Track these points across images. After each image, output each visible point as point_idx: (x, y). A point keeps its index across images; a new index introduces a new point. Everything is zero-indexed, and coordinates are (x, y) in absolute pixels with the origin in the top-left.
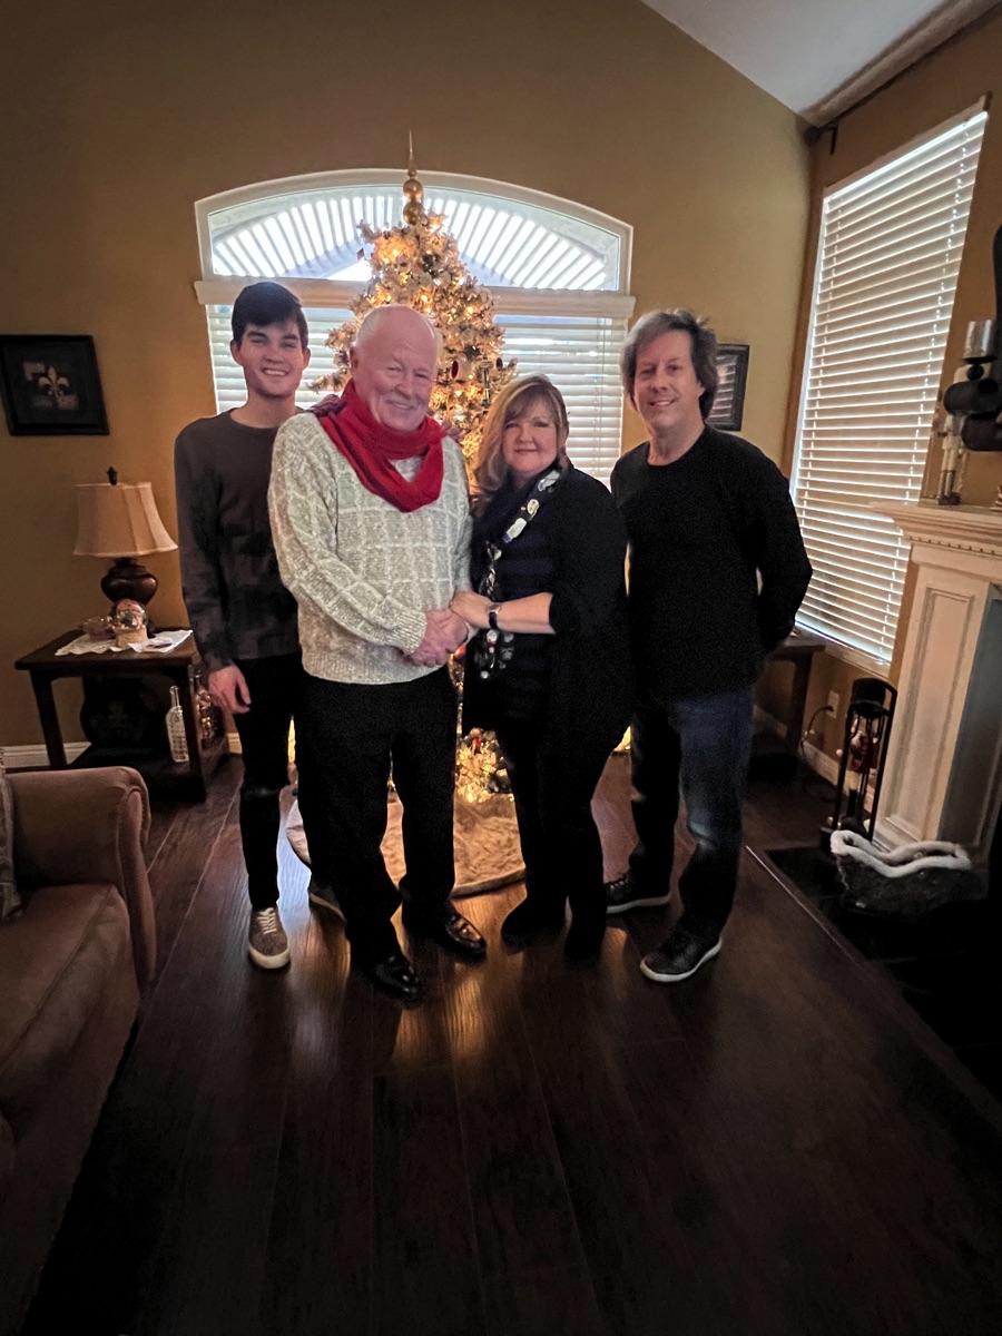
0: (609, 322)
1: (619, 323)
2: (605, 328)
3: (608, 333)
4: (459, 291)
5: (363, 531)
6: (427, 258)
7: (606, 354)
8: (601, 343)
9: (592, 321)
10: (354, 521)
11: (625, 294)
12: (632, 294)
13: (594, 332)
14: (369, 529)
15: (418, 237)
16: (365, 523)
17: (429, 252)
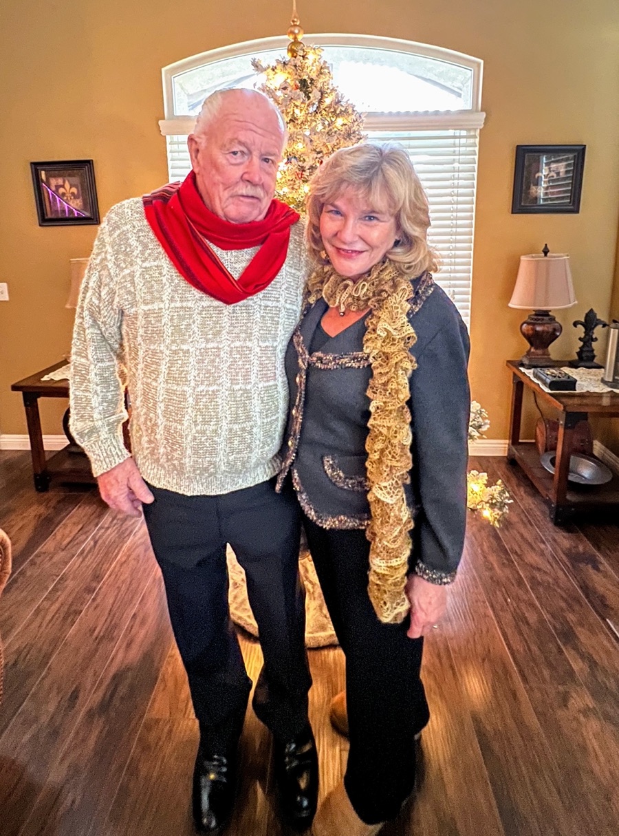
0: (464, 133)
1: (472, 133)
2: (460, 137)
3: (463, 141)
4: (329, 107)
5: (168, 330)
6: (303, 82)
7: (461, 157)
8: (457, 149)
9: (451, 132)
10: (159, 318)
11: (477, 111)
12: (482, 110)
13: (451, 141)
14: (177, 328)
15: (295, 66)
16: (172, 320)
17: (305, 77)
